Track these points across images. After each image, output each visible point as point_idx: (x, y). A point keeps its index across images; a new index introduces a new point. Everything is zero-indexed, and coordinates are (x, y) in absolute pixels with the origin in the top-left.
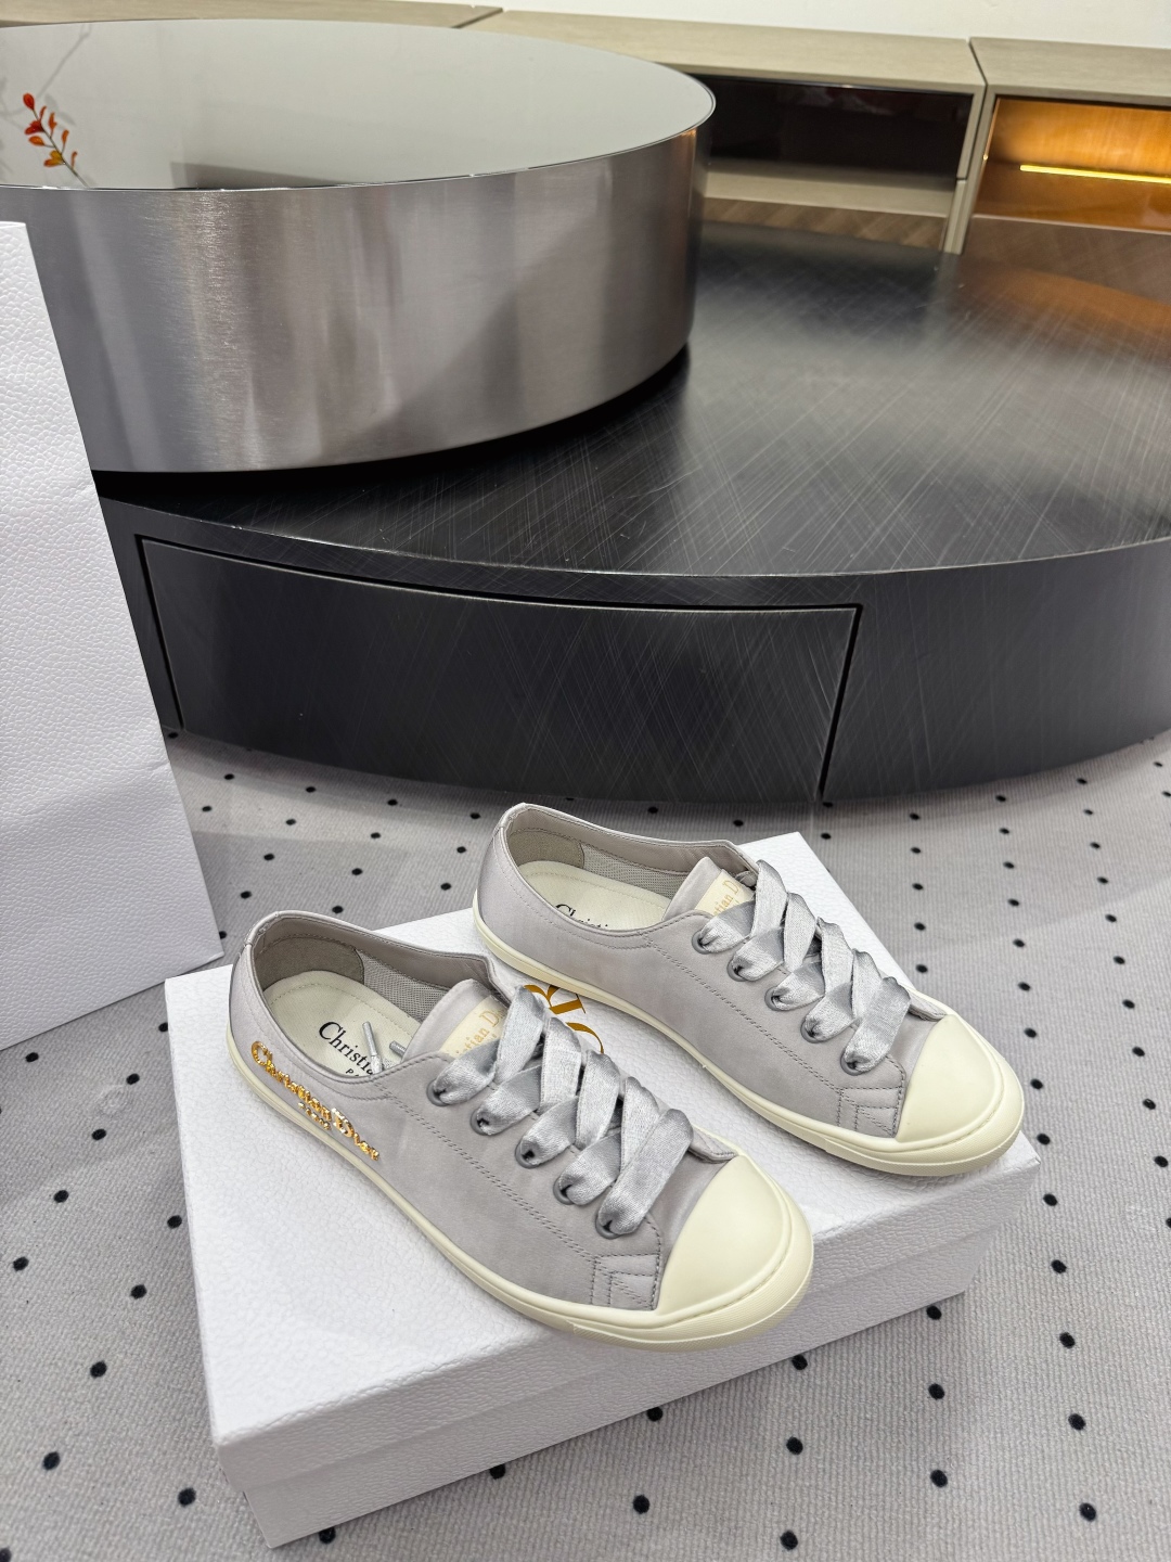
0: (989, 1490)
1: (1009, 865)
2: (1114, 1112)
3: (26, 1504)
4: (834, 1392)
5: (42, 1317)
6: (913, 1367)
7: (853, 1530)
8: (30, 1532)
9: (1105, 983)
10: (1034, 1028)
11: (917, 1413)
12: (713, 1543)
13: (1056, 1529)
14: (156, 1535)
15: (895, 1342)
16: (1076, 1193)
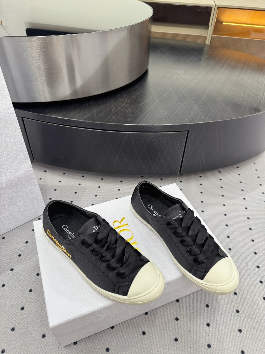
0: (219, 327)
1: (222, 187)
2: (245, 243)
3: (8, 339)
4: (185, 307)
5: (9, 297)
6: (202, 301)
7: (190, 337)
8: (9, 345)
9: (243, 213)
10: (228, 224)
11: (203, 311)
12: (160, 341)
13: (233, 335)
14: (37, 345)
15: (198, 295)
16: (237, 261)
